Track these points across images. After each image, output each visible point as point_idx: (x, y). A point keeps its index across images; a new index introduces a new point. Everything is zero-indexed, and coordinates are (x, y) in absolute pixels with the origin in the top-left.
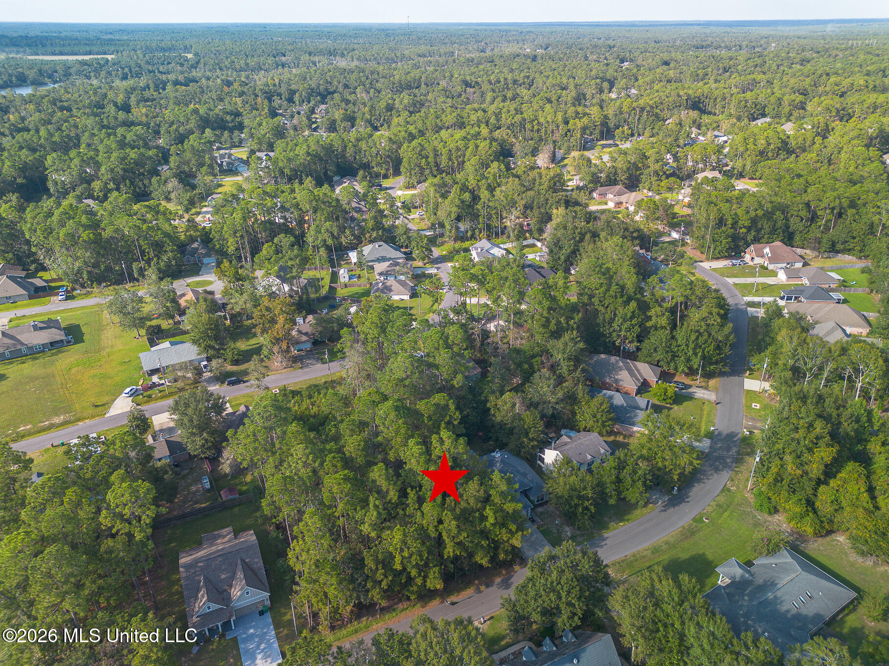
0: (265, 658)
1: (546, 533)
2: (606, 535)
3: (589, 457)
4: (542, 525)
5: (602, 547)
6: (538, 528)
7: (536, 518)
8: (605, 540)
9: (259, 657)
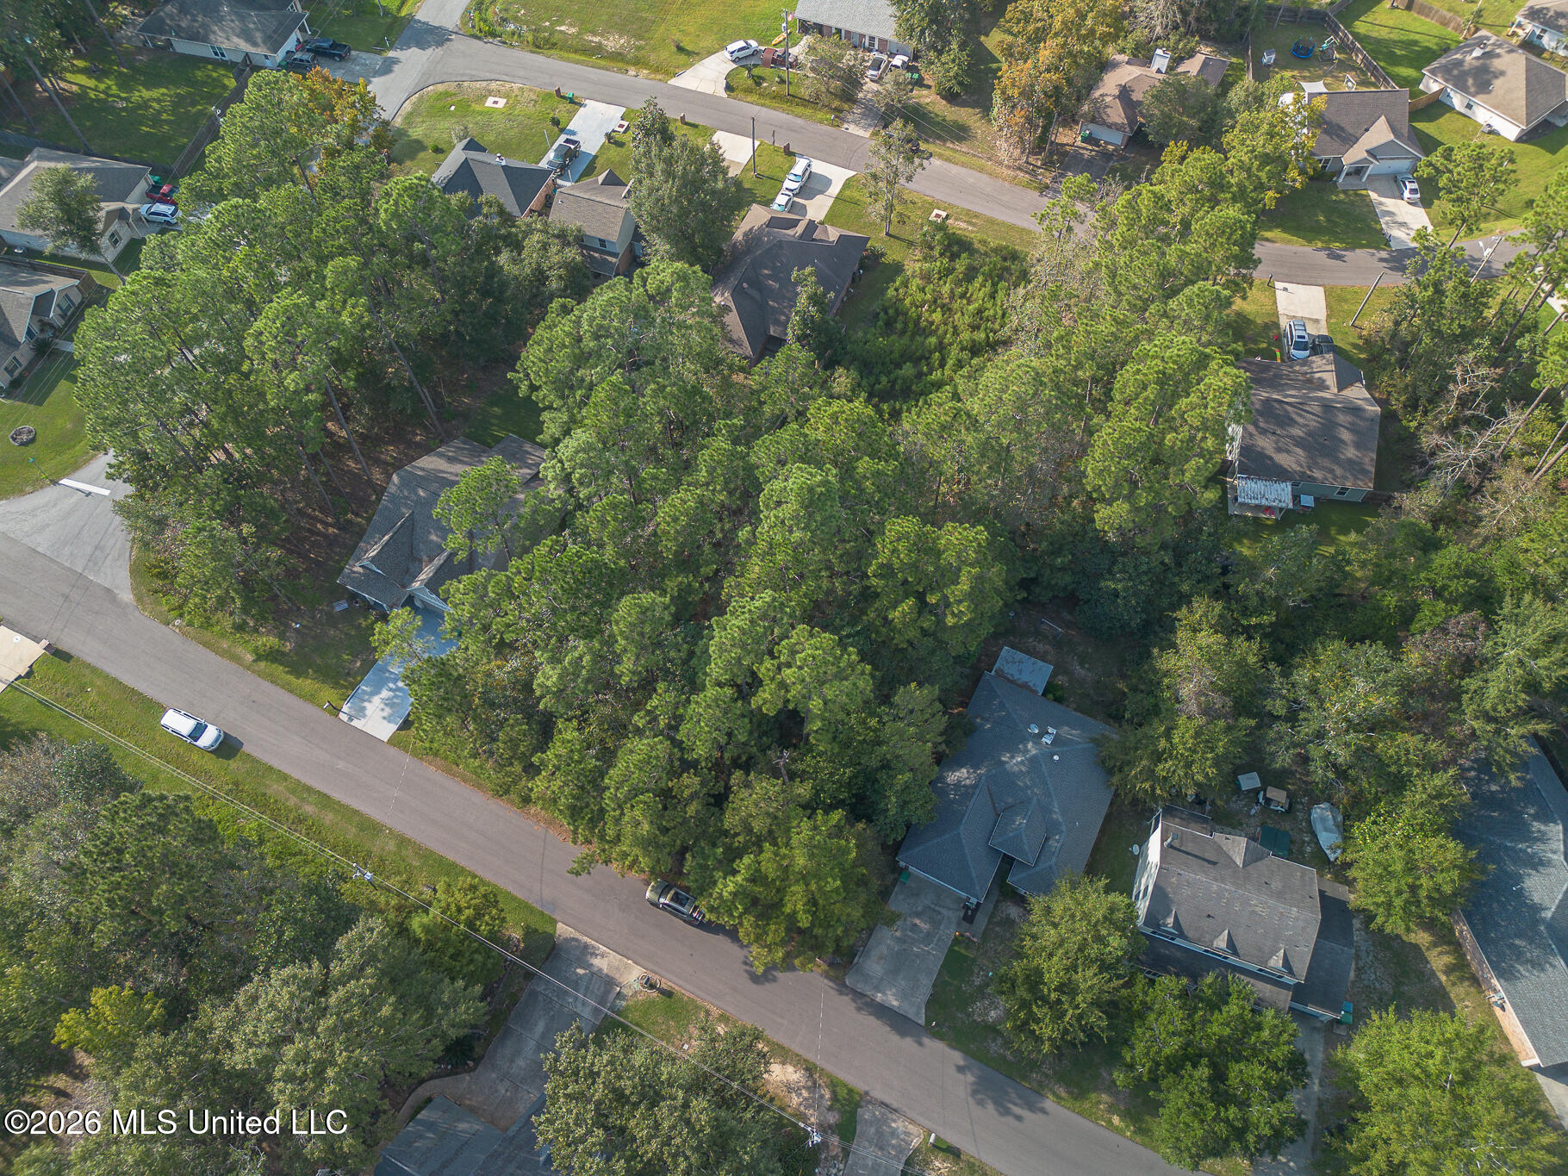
0: (389, 703)
1: (956, 963)
2: (1049, 1103)
3: (1221, 942)
4: (968, 943)
5: (1006, 1112)
6: (956, 941)
7: (981, 920)
8: (1032, 1108)
9: (385, 694)
